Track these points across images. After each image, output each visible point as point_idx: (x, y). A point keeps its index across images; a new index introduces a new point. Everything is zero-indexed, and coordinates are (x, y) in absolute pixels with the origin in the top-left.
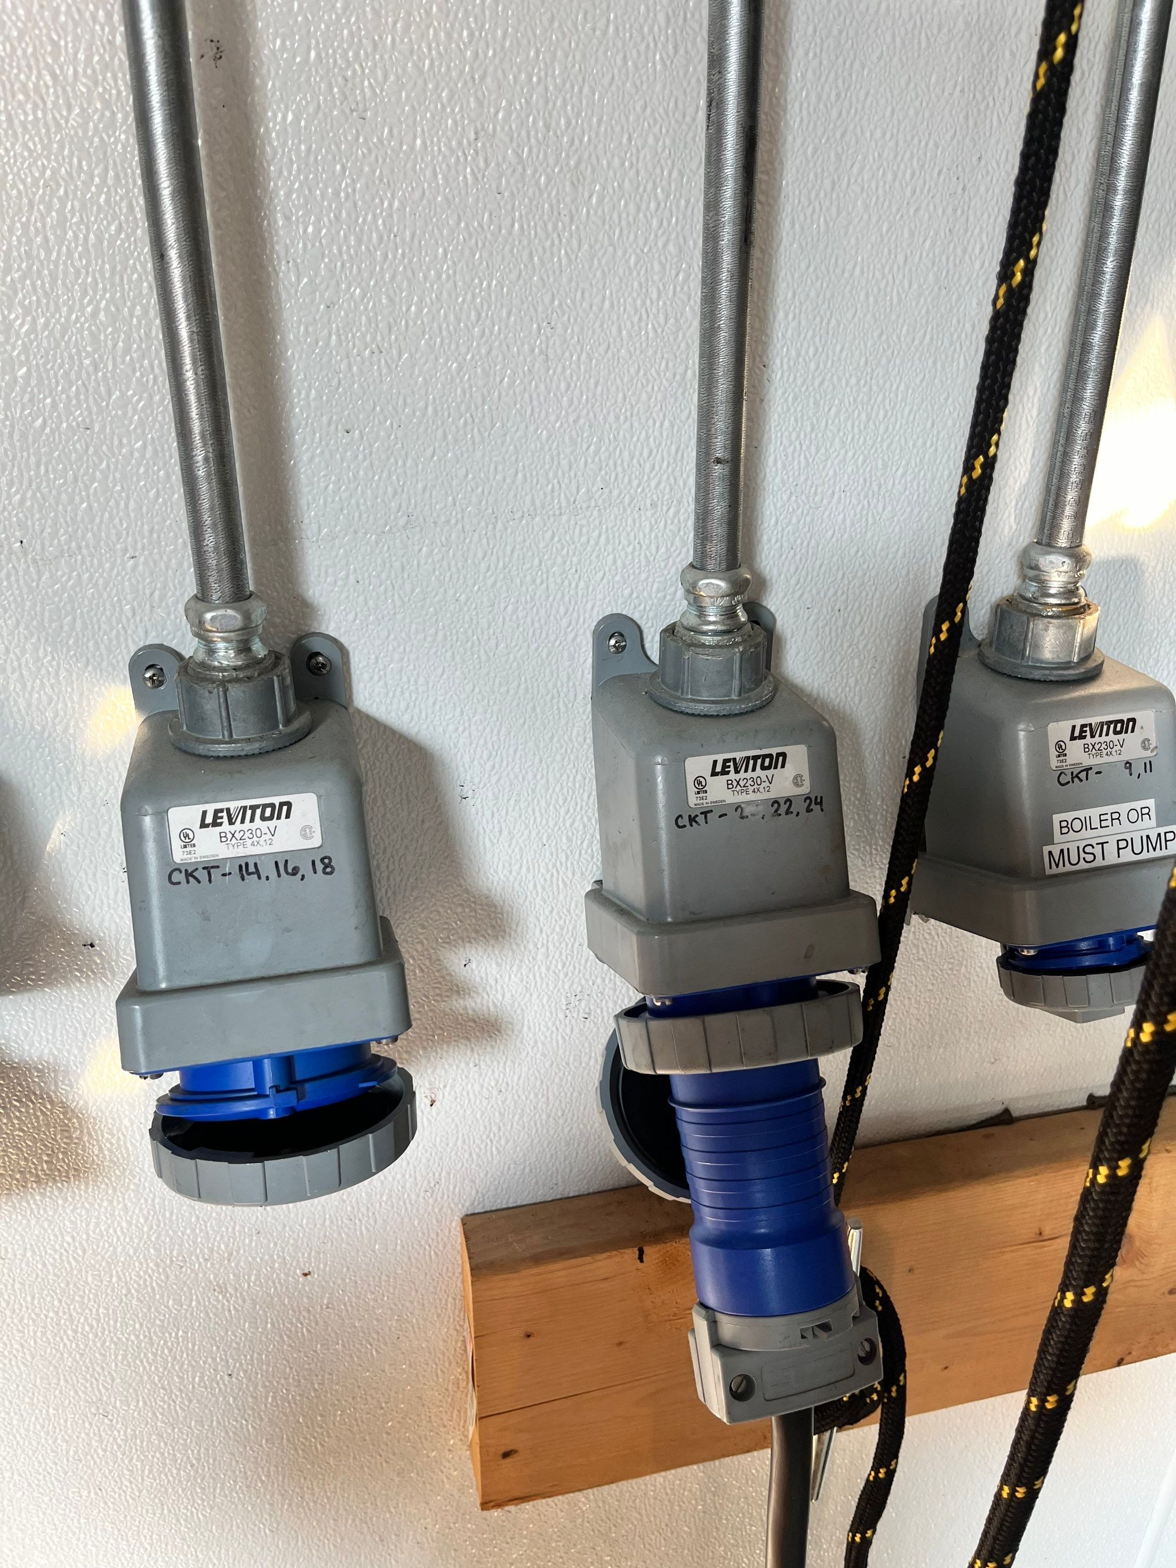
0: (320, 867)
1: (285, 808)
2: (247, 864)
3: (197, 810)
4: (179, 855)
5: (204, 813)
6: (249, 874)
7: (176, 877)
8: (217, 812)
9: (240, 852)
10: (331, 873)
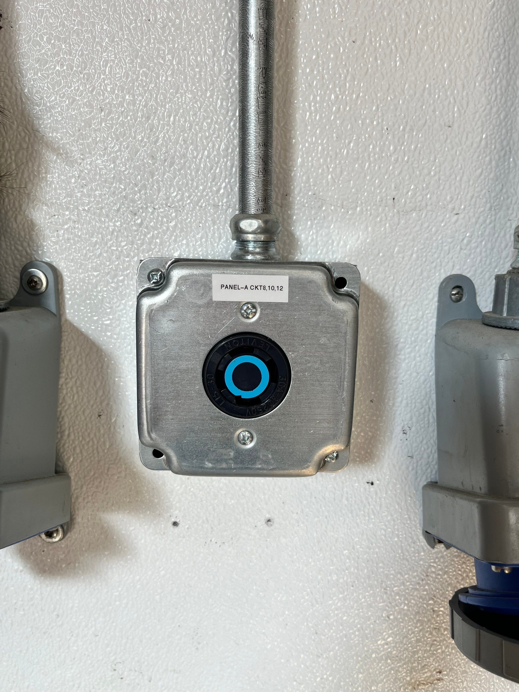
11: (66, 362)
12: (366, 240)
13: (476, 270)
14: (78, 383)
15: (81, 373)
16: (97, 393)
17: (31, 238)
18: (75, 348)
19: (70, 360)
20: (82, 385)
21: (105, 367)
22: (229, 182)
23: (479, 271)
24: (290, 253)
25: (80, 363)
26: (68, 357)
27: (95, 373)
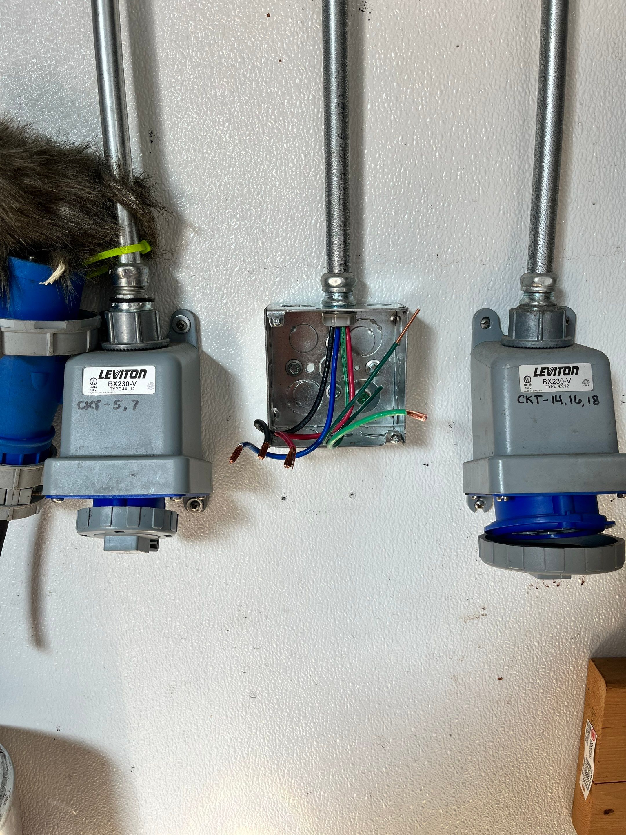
0: (592, 400)
1: (575, 370)
2: (556, 396)
3: (533, 368)
4: (523, 388)
5: (536, 369)
6: (557, 401)
7: (521, 399)
8: (542, 369)
9: (553, 389)
10: (598, 404)
11: (203, 382)
12: (418, 286)
13: (500, 305)
14: (212, 396)
15: (214, 390)
16: (226, 403)
17: (176, 293)
18: (209, 372)
19: (206, 380)
20: (214, 398)
21: (231, 385)
22: (318, 247)
23: (502, 305)
24: (363, 297)
25: (213, 382)
26: (204, 379)
27: (224, 390)
